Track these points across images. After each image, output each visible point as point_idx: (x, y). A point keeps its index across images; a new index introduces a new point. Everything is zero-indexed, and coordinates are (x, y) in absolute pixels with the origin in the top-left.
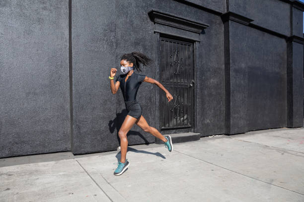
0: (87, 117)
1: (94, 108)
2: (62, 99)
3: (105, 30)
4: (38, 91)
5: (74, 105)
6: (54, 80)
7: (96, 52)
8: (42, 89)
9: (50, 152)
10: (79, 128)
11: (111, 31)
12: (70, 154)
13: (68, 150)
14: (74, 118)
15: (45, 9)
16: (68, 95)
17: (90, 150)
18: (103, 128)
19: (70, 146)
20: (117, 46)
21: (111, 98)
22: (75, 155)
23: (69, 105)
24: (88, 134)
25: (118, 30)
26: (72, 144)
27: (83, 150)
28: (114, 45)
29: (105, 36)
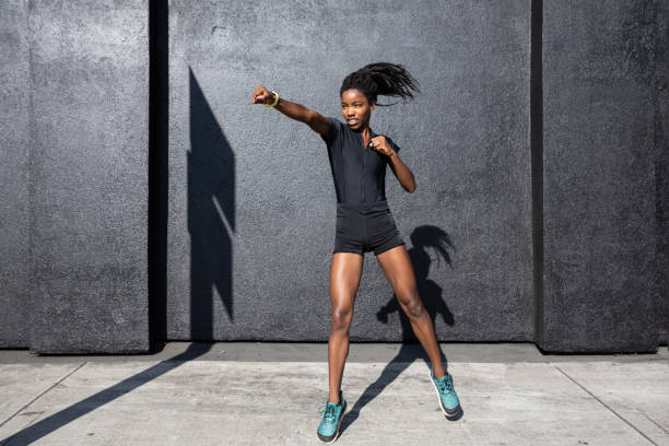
1: (595, 231)
2: (513, 207)
4: (460, 189)
7: (601, 81)
8: (471, 182)
9: (487, 339)
10: (558, 282)
11: (643, 23)
12: (532, 349)
13: (528, 337)
14: (546, 256)
17: (584, 344)
18: (617, 287)
19: (532, 330)
21: (642, 203)
22: (545, 353)
24: (581, 300)
26: (539, 325)
27: (565, 341)
28: (651, 56)
29: (626, 37)
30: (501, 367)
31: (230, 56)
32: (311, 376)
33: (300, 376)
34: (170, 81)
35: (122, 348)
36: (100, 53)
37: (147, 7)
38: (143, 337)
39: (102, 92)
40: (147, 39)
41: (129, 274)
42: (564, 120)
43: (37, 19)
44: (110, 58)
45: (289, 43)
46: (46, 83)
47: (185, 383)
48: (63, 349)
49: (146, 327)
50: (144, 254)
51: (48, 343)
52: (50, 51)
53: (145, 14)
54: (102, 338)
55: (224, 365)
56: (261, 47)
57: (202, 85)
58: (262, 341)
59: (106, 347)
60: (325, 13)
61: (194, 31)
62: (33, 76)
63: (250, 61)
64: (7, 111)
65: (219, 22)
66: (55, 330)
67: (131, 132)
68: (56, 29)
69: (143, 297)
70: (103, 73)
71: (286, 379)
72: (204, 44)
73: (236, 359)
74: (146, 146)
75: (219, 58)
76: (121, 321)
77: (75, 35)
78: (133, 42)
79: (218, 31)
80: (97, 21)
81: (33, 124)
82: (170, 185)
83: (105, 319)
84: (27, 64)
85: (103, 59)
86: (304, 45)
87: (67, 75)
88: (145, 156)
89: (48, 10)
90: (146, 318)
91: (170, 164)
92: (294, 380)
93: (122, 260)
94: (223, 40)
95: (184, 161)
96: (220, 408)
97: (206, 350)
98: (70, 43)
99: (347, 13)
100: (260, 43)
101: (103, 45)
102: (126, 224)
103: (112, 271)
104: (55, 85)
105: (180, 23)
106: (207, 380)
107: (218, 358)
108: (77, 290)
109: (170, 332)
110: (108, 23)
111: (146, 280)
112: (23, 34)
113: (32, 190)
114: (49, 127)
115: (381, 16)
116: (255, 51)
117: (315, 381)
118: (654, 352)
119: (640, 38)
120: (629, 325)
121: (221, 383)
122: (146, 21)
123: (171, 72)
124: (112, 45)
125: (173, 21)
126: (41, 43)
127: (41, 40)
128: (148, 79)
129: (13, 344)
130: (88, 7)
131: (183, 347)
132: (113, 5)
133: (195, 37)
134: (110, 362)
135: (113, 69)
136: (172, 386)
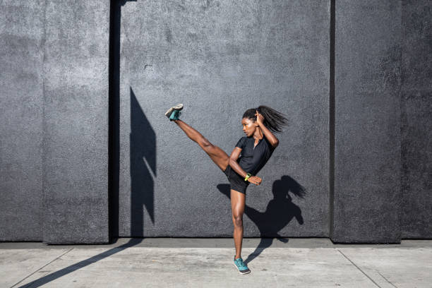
0: (354, 189)
1: (365, 178)
2: (318, 164)
3: (385, 60)
4: (287, 155)
5: (336, 172)
6: (308, 139)
7: (370, 95)
8: (294, 150)
10: (342, 205)
11: (394, 60)
12: (328, 241)
13: (326, 235)
14: (335, 191)
15: (299, 45)
16: (327, 158)
17: (357, 239)
18: (378, 208)
19: (328, 231)
20: (402, 81)
21: (393, 162)
22: (335, 243)
23: (328, 173)
24: (356, 215)
25: (405, 55)
26: (331, 228)
27: (346, 237)
28: (399, 80)
29: (384, 69)
30: (306, 250)
31: (154, 82)
32: (197, 255)
33: (191, 254)
34: (121, 97)
35: (93, 241)
36: (81, 83)
37: (108, 56)
38: (105, 235)
39: (83, 105)
40: (108, 74)
41: (98, 201)
42: (347, 117)
43: (48, 65)
44: (86, 86)
45: (189, 73)
46: (52, 102)
47: (127, 258)
48: (61, 241)
49: (107, 229)
50: (106, 191)
51: (53, 238)
52: (54, 84)
53: (107, 60)
54: (83, 236)
55: (150, 249)
56: (172, 77)
57: (139, 99)
58: (172, 237)
59: (85, 241)
60: (210, 55)
61: (134, 68)
62: (45, 98)
63: (167, 85)
64: (30, 117)
65: (148, 62)
66: (57, 231)
67: (98, 126)
68: (58, 71)
69: (106, 214)
70: (83, 94)
71: (183, 256)
72: (140, 75)
73: (157, 246)
74: (107, 134)
75: (148, 84)
76: (93, 226)
77: (68, 74)
78: (100, 76)
79: (148, 68)
80: (80, 65)
81: (44, 123)
82: (121, 154)
83: (84, 225)
84: (41, 91)
85: (83, 87)
86: (197, 74)
87: (63, 97)
88: (106, 139)
89: (53, 60)
90: (107, 225)
91: (121, 143)
92: (188, 256)
93: (94, 195)
94: (151, 73)
95: (128, 141)
96: (144, 270)
97: (139, 242)
98: (65, 79)
99: (222, 55)
100: (171, 74)
101: (83, 78)
102: (96, 175)
103: (89, 200)
104: (57, 102)
105: (127, 63)
106: (139, 256)
107: (147, 246)
108: (69, 210)
109: (121, 233)
110: (86, 66)
111: (107, 205)
112: (40, 74)
113: (44, 159)
114: (53, 125)
115: (242, 56)
116: (169, 79)
117: (199, 257)
118: (399, 243)
119: (392, 69)
120: (384, 228)
121: (147, 258)
122: (107, 64)
123: (121, 92)
124: (88, 79)
125: (123, 63)
126: (49, 79)
127: (49, 77)
128: (108, 97)
129: (33, 239)
130: (75, 57)
131: (127, 241)
132: (89, 56)
133: (135, 72)
134: (87, 248)
135: (88, 92)
136: (120, 259)
